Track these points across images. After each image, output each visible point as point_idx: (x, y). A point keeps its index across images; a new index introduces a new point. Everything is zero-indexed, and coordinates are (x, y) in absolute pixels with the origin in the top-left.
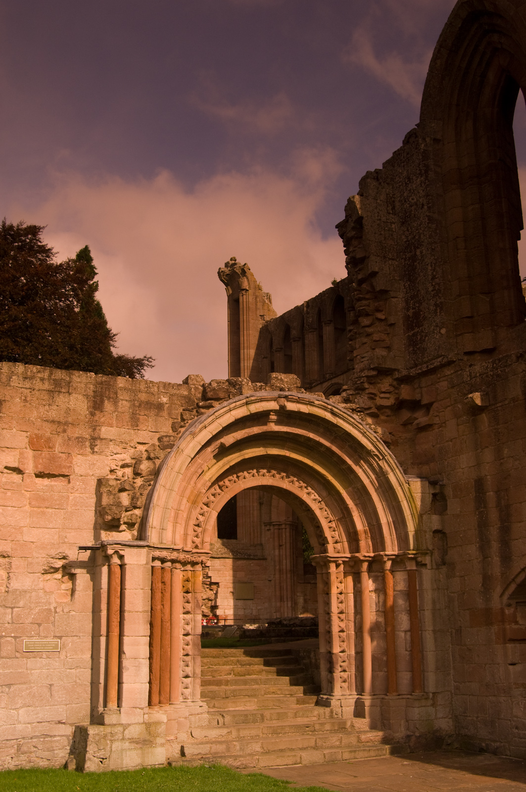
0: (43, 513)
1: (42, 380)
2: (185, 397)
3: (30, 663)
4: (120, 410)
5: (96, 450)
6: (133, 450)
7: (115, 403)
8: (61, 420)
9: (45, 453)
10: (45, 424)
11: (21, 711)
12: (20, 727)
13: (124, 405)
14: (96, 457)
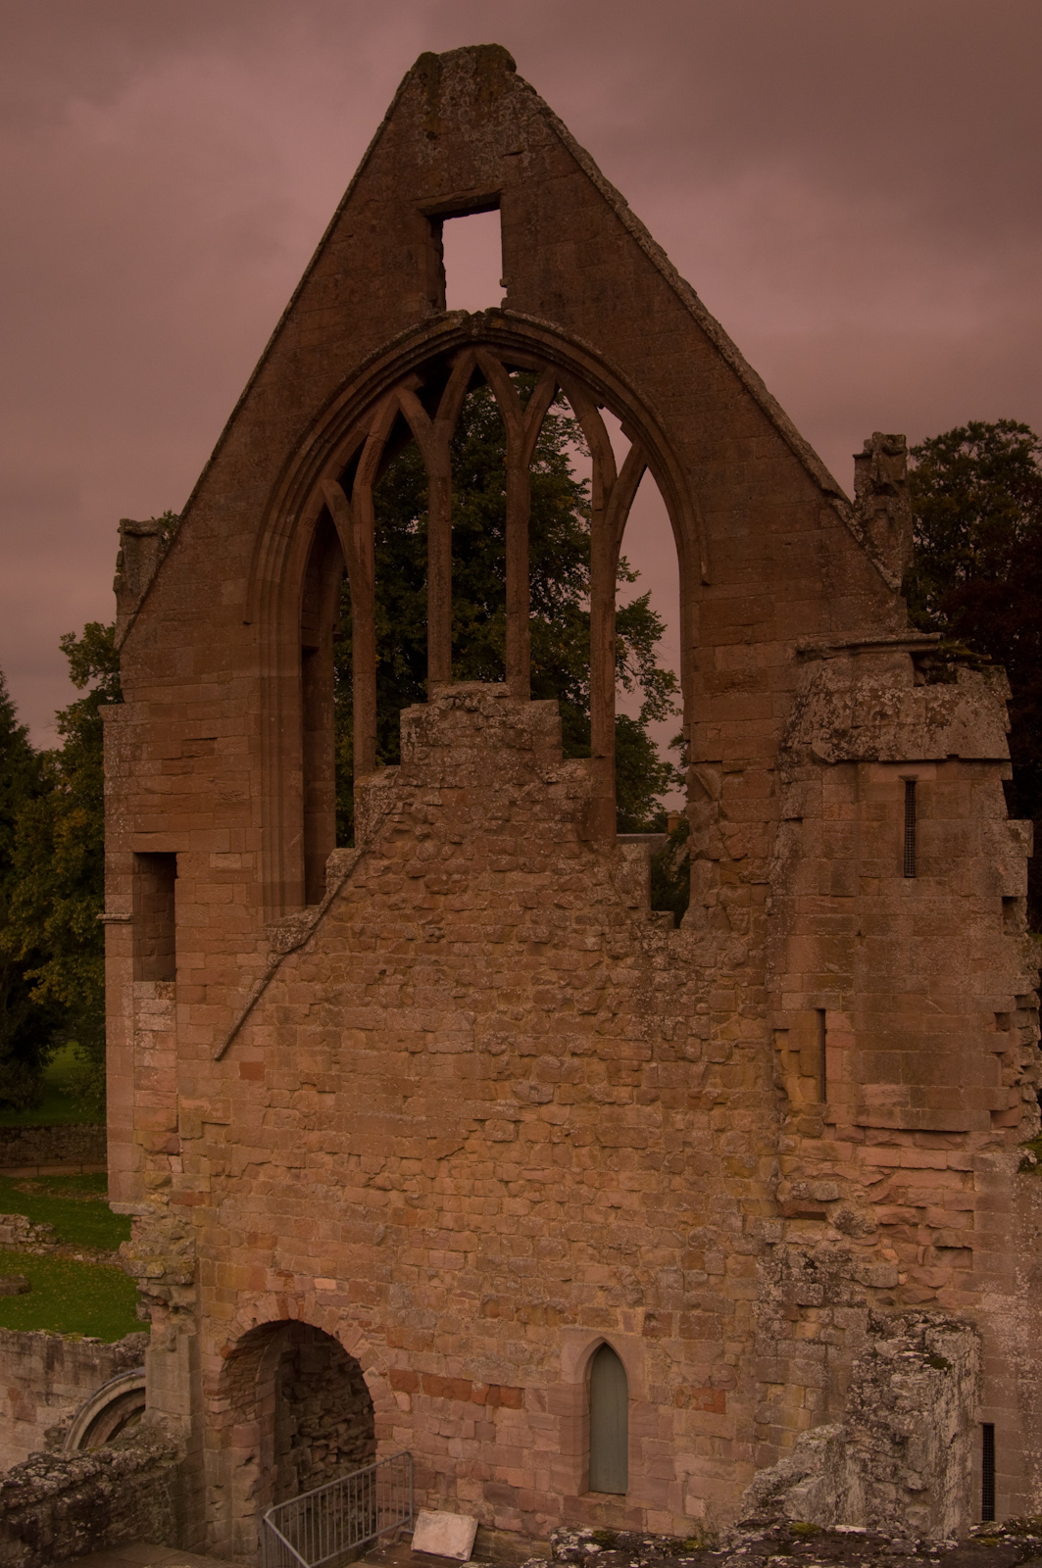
1: (13, 1344)
4: (66, 1370)
5: (50, 1403)
7: (62, 1364)
8: (27, 1377)
9: (18, 1402)
10: (17, 1380)
13: (69, 1365)
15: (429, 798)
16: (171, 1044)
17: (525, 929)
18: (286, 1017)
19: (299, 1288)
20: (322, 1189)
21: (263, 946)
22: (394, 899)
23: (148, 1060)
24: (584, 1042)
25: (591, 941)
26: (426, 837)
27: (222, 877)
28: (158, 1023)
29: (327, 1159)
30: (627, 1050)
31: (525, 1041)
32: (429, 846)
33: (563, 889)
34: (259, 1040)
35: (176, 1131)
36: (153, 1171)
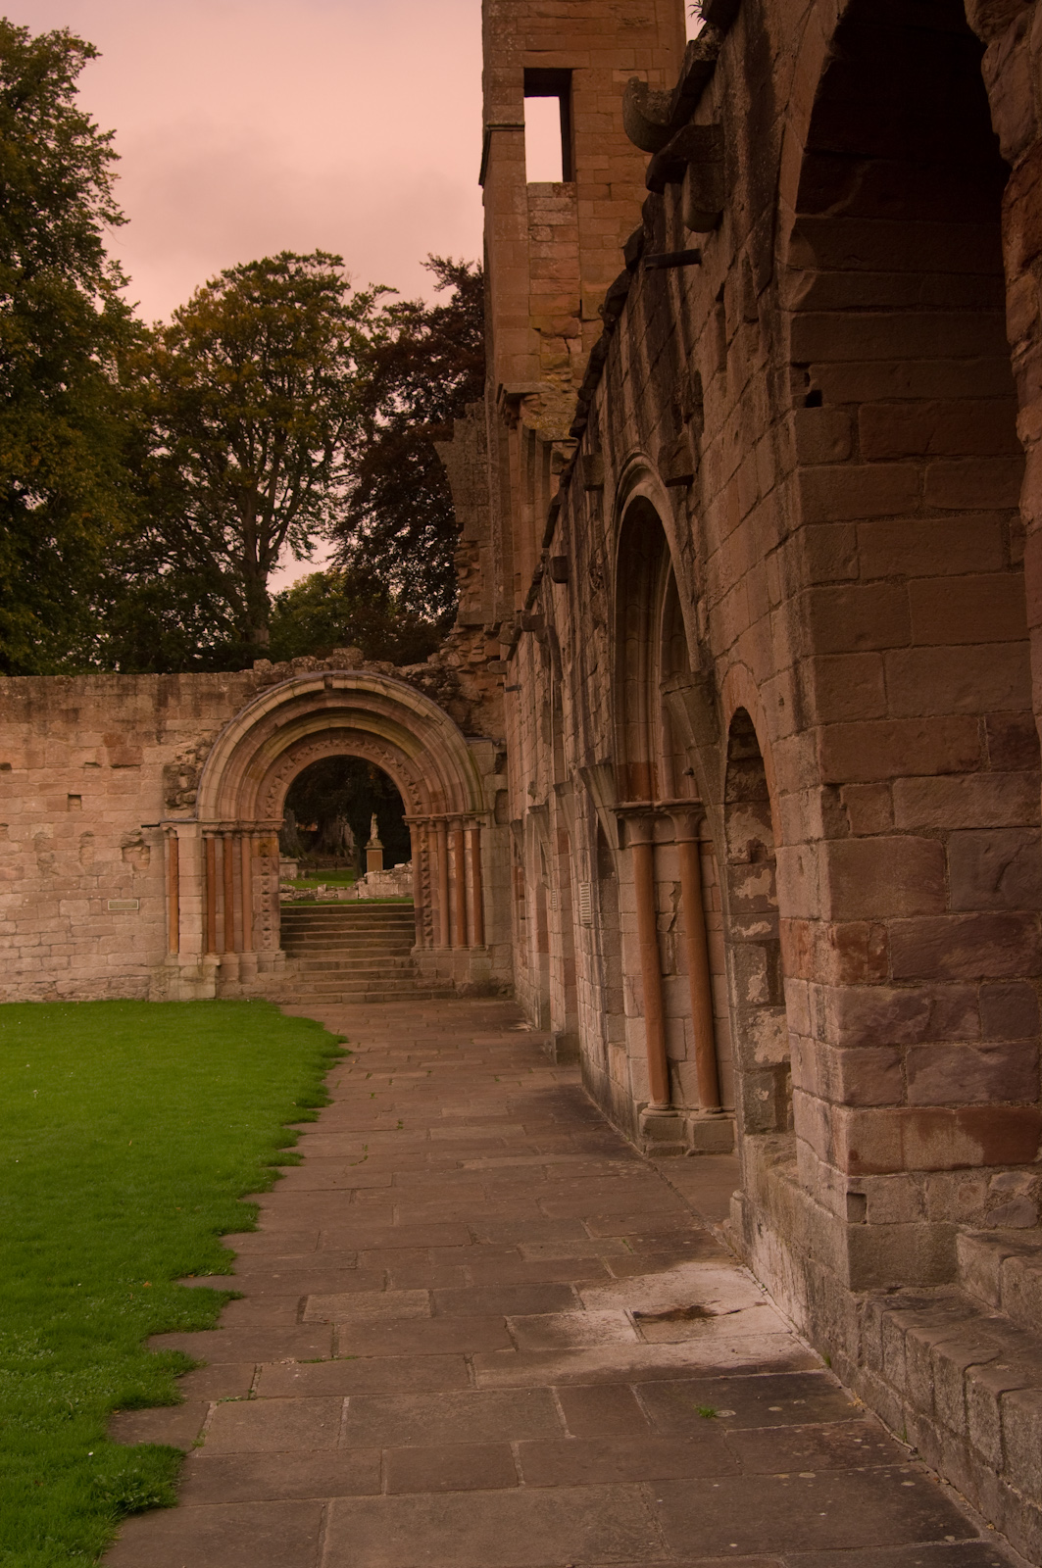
0: (119, 798)
1: (112, 686)
2: (245, 684)
3: (115, 919)
4: (183, 703)
5: (162, 741)
6: (197, 738)
7: (178, 697)
8: (131, 719)
9: (118, 748)
10: (116, 724)
11: (109, 956)
12: (109, 968)
13: (187, 698)
14: (162, 747)
16: (573, 236)
23: (545, 252)
28: (557, 219)
35: (579, 314)
36: (549, 352)
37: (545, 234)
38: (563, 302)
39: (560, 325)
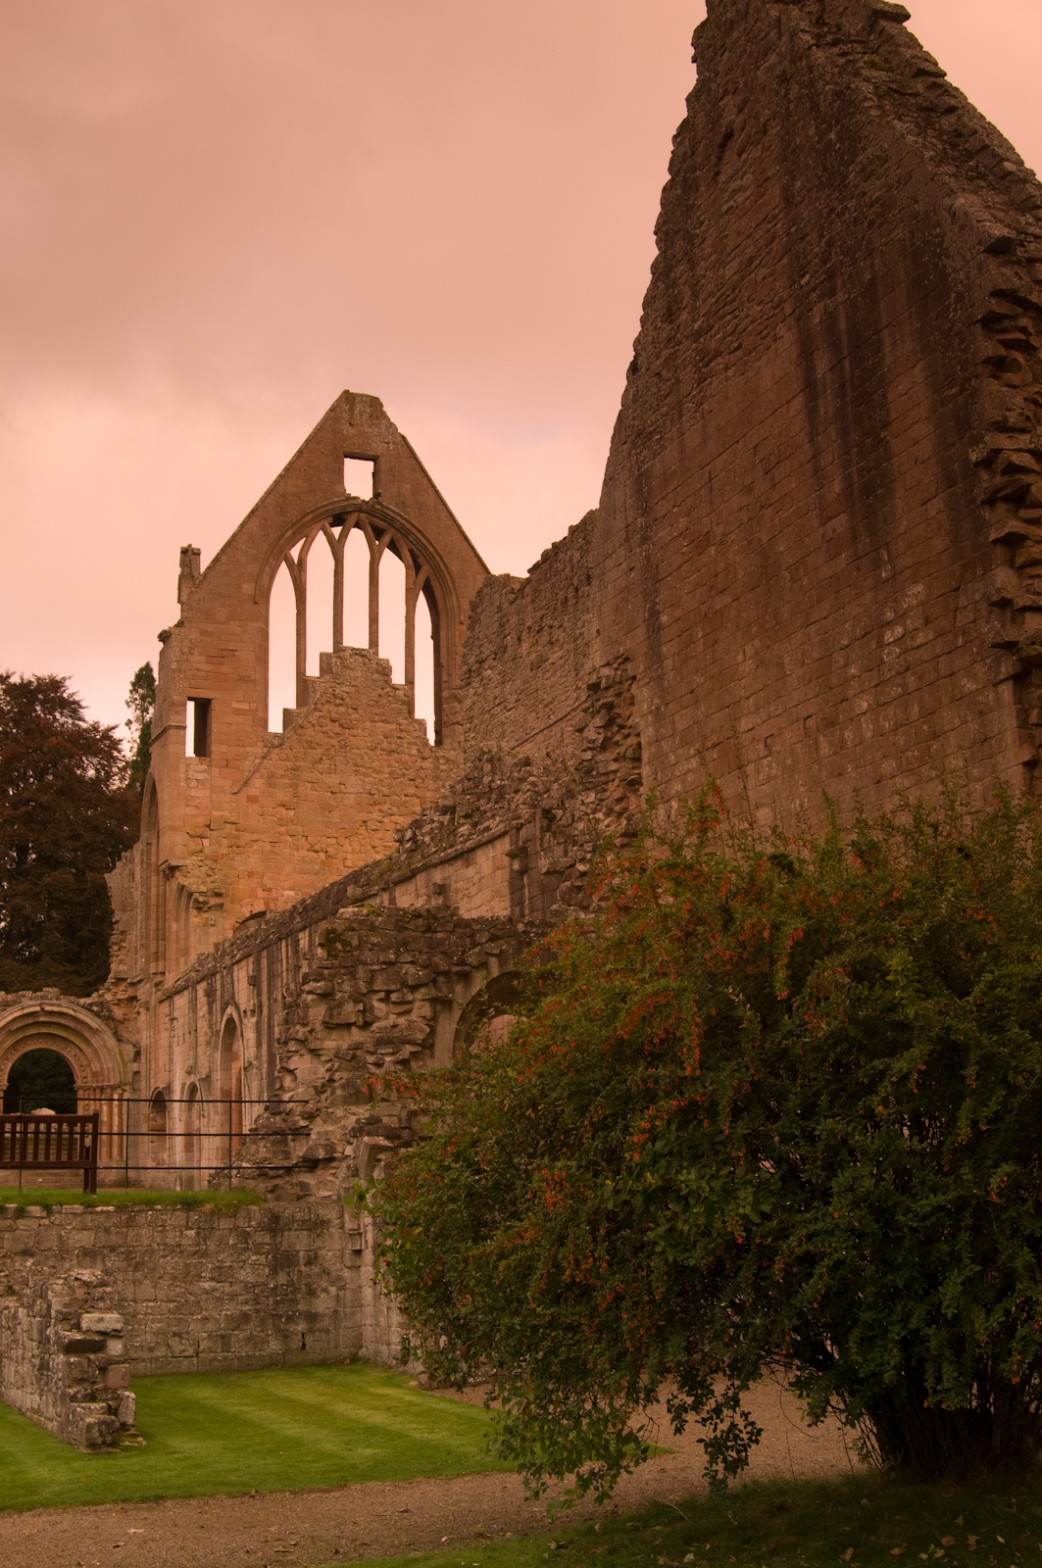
15: (344, 689)
16: (208, 785)
17: (385, 745)
18: (272, 776)
19: (275, 896)
20: (288, 851)
21: (260, 744)
22: (325, 729)
23: (193, 793)
24: (411, 791)
25: (414, 752)
26: (341, 705)
27: (238, 712)
28: (200, 776)
29: (289, 838)
30: (429, 794)
31: (386, 790)
32: (342, 709)
33: (401, 731)
34: (257, 785)
35: (209, 826)
36: (193, 846)
37: (194, 784)
38: (202, 820)
39: (199, 832)
